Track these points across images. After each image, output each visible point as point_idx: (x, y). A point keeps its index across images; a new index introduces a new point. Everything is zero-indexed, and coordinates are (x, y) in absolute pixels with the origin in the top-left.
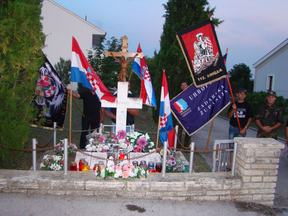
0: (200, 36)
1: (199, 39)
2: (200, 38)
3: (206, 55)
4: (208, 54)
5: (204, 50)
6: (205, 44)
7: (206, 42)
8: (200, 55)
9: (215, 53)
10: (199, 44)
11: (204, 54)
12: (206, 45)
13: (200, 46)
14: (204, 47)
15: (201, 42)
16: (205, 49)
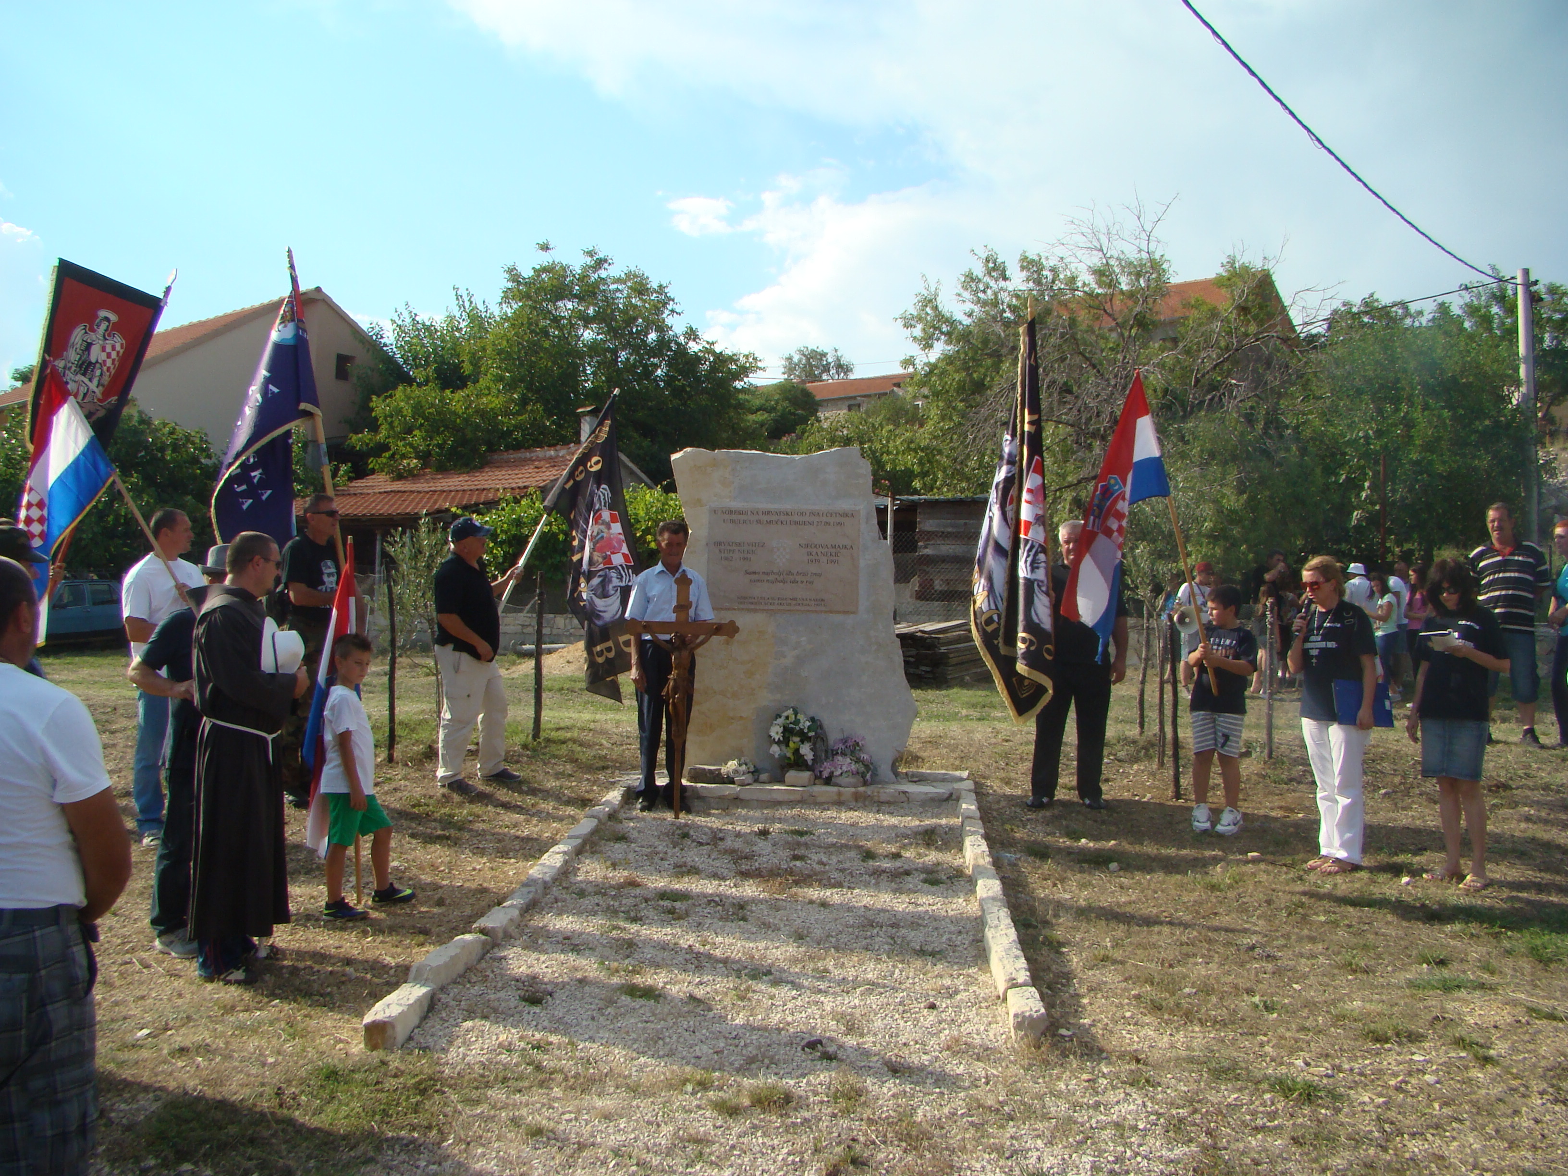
0: (107, 319)
1: (98, 326)
2: (104, 326)
3: (86, 380)
4: (96, 381)
5: (90, 363)
6: (103, 349)
7: (109, 349)
8: (74, 368)
9: (106, 394)
10: (91, 337)
11: (84, 375)
12: (104, 355)
13: (89, 346)
14: (95, 354)
15: (96, 337)
16: (93, 360)
